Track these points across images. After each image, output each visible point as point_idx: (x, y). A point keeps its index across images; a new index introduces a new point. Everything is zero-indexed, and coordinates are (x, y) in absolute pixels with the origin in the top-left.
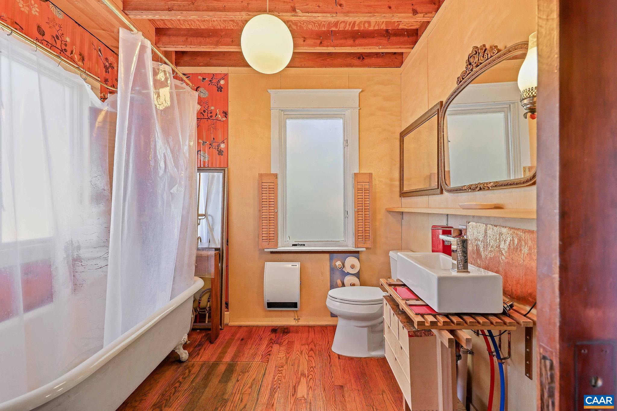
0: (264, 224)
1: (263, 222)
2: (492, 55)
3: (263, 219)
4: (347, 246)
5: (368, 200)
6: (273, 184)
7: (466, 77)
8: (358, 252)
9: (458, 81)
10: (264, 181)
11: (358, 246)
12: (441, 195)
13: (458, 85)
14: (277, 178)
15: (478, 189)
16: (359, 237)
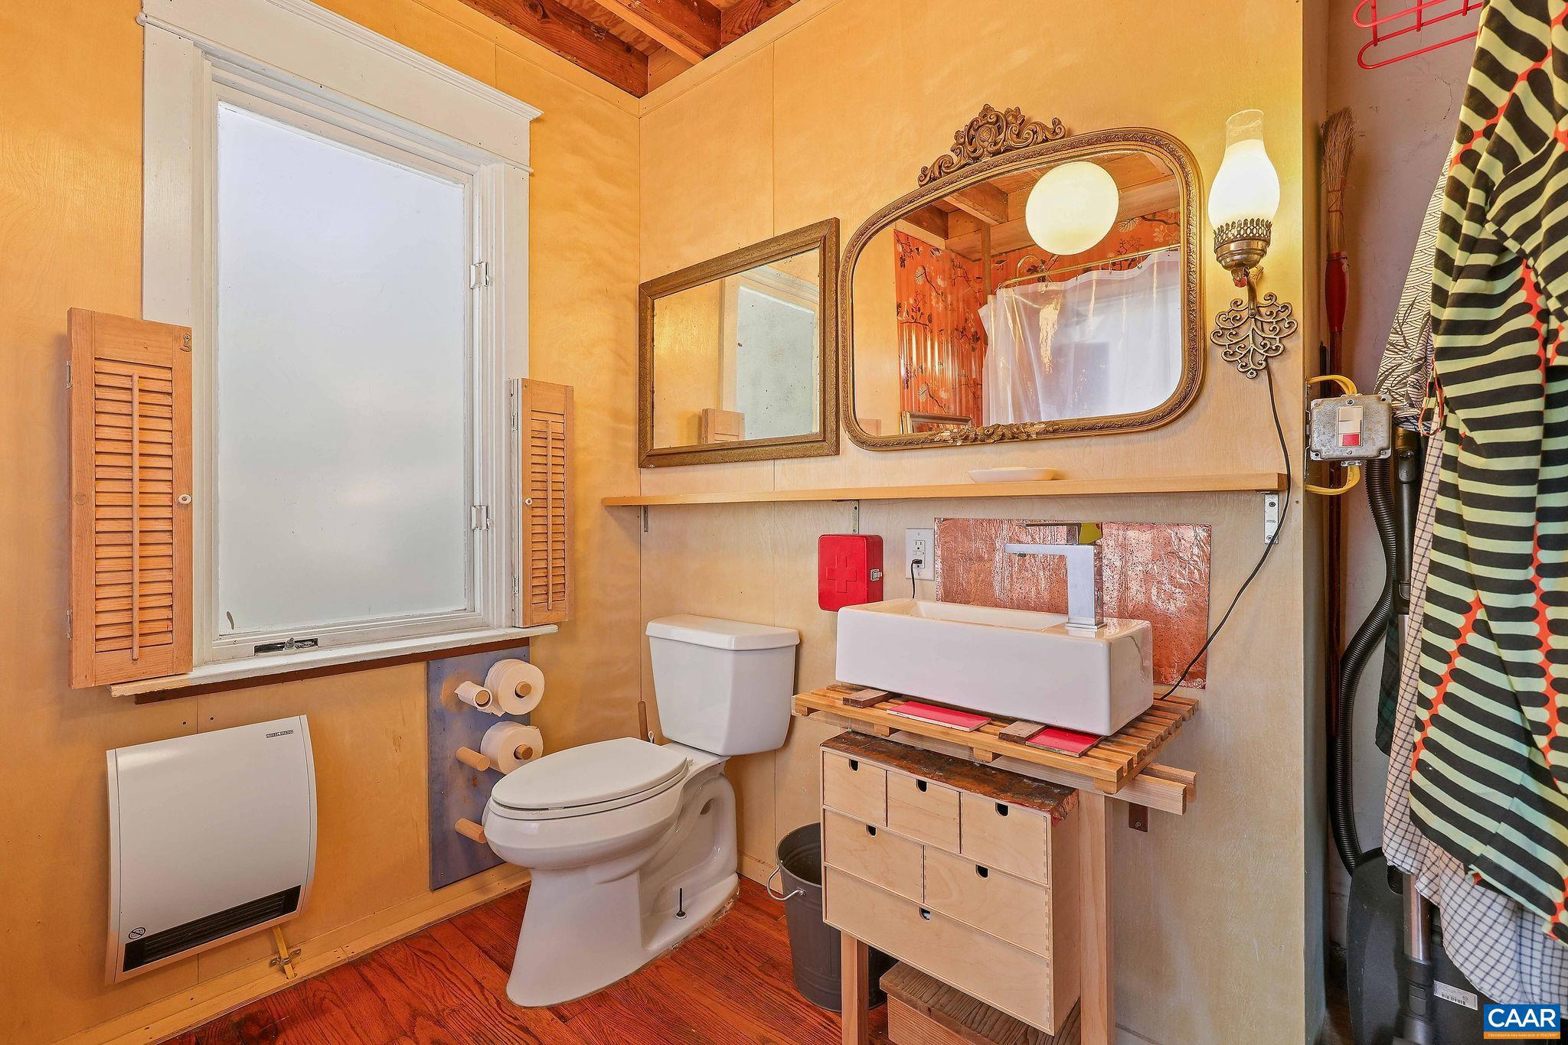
0: (104, 565)
1: (103, 552)
2: (1049, 136)
3: (103, 539)
4: (486, 626)
5: (560, 469)
6: (167, 375)
7: (957, 170)
8: (525, 642)
9: (926, 176)
10: (107, 353)
11: (532, 621)
12: (837, 457)
13: (921, 186)
14: (187, 349)
15: (996, 437)
16: (535, 589)
